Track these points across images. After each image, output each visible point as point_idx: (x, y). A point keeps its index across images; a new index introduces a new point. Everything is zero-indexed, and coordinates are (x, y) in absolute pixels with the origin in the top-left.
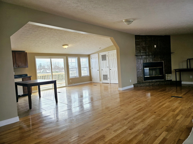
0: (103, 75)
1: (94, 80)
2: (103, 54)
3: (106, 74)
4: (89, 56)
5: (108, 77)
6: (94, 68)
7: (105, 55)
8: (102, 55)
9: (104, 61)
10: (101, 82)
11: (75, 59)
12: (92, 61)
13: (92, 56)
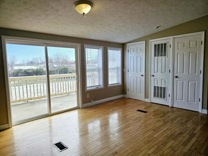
0: (155, 87)
1: (130, 94)
2: (160, 42)
3: (163, 86)
4: (123, 46)
5: (169, 91)
6: (132, 70)
7: (165, 44)
8: (155, 45)
9: (160, 58)
10: (148, 100)
11: (97, 50)
12: (130, 56)
13: (129, 47)
